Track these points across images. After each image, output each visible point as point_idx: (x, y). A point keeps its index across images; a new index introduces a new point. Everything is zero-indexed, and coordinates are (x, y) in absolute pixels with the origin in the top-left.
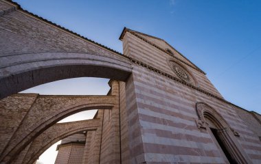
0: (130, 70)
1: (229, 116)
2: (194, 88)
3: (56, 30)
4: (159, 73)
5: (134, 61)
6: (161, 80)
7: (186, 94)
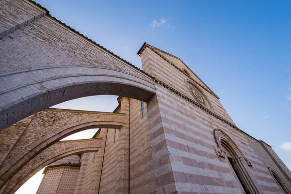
0: (154, 91)
1: (242, 145)
2: (210, 113)
3: (84, 41)
4: (180, 95)
5: (156, 81)
6: (182, 103)
7: (204, 119)
